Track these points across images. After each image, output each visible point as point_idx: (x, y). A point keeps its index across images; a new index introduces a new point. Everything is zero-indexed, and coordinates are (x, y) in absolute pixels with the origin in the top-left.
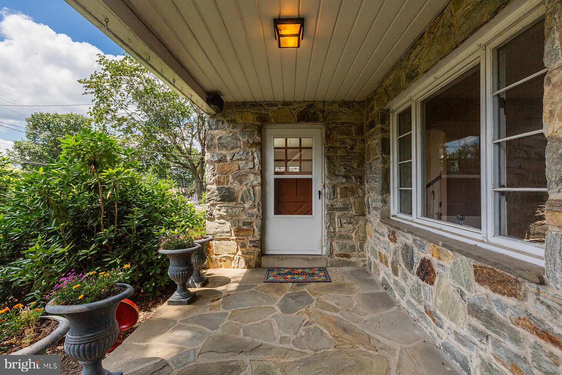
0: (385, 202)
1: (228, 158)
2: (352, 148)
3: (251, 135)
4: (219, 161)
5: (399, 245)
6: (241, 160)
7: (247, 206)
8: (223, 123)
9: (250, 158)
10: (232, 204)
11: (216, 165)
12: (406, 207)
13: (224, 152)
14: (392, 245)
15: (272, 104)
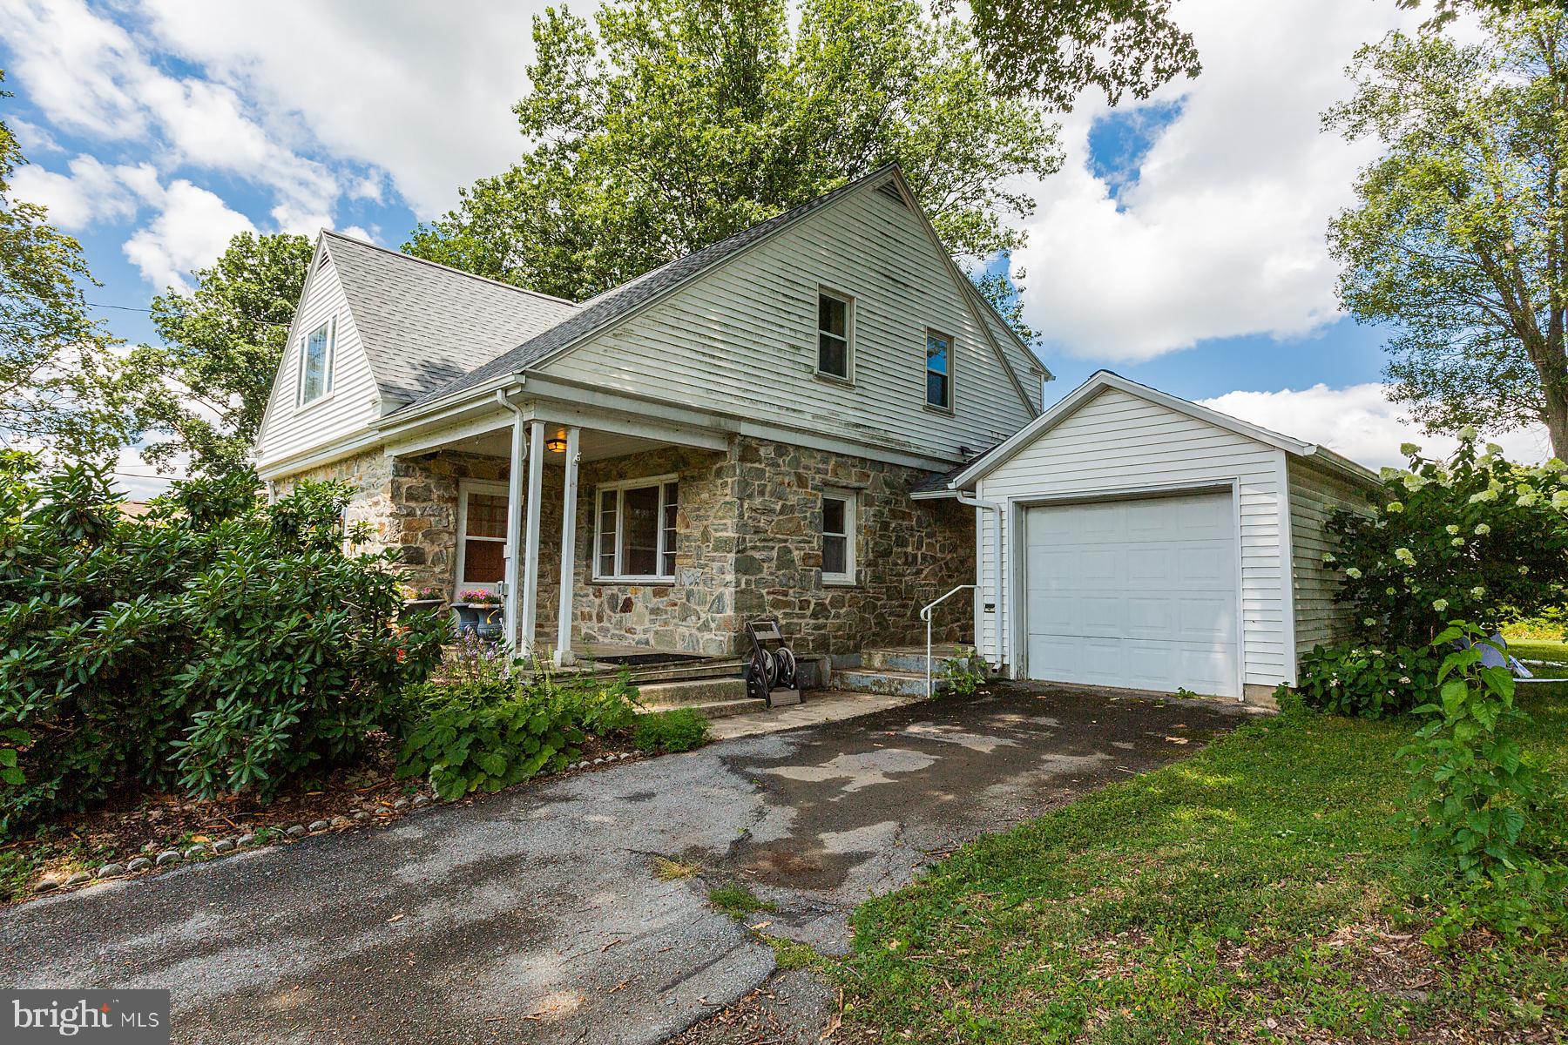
0: (589, 567)
1: (419, 513)
2: (551, 513)
3: (447, 488)
4: (408, 515)
5: (605, 598)
6: (434, 515)
7: (437, 570)
8: (414, 470)
9: (444, 515)
10: (419, 568)
11: (403, 520)
12: (608, 568)
13: (413, 504)
14: (597, 601)
15: (471, 456)
